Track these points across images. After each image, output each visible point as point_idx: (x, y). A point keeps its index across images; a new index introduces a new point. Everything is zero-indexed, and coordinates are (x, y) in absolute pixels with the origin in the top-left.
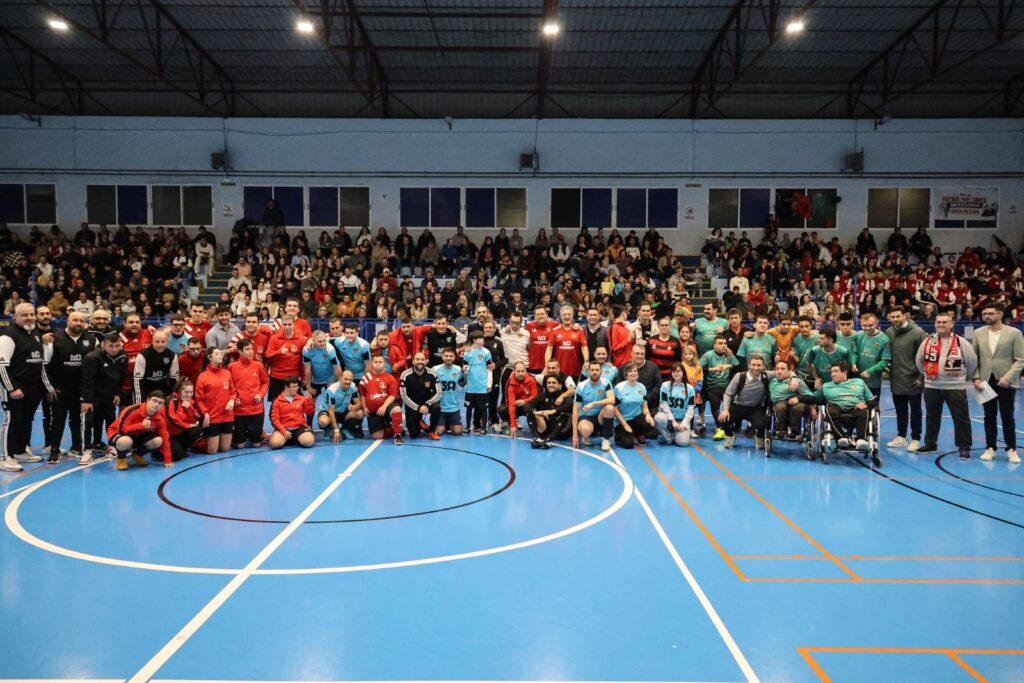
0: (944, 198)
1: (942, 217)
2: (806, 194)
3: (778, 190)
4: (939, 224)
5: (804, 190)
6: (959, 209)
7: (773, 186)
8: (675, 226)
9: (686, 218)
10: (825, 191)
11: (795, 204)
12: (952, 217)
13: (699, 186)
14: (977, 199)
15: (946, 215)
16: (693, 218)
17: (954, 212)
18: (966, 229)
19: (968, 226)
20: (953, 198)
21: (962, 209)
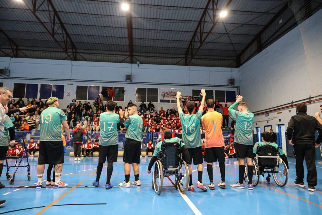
0: (163, 92)
1: (162, 99)
2: (113, 89)
3: (103, 87)
4: (161, 101)
5: (112, 87)
6: (168, 96)
7: (101, 85)
8: (63, 99)
9: (67, 96)
10: (119, 88)
11: (109, 92)
12: (166, 99)
13: (73, 84)
14: (174, 93)
15: (164, 98)
16: (70, 96)
17: (166, 97)
18: (171, 103)
19: (172, 102)
20: (166, 92)
21: (169, 96)
